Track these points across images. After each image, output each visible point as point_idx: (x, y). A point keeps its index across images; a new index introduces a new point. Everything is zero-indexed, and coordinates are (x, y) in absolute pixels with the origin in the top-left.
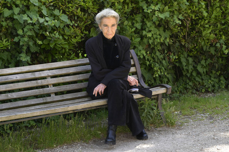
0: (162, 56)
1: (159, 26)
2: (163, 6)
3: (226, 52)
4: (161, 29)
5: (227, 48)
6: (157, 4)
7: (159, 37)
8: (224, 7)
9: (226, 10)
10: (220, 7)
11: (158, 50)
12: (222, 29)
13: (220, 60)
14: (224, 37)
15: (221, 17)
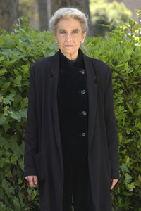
0: (12, 190)
1: (10, 133)
2: (19, 97)
3: (131, 187)
4: (14, 139)
5: (133, 180)
6: (8, 93)
7: (8, 154)
8: (132, 105)
9: (134, 110)
10: (124, 104)
11: (6, 178)
12: (126, 145)
13: (120, 202)
14: (128, 159)
15: (126, 121)
